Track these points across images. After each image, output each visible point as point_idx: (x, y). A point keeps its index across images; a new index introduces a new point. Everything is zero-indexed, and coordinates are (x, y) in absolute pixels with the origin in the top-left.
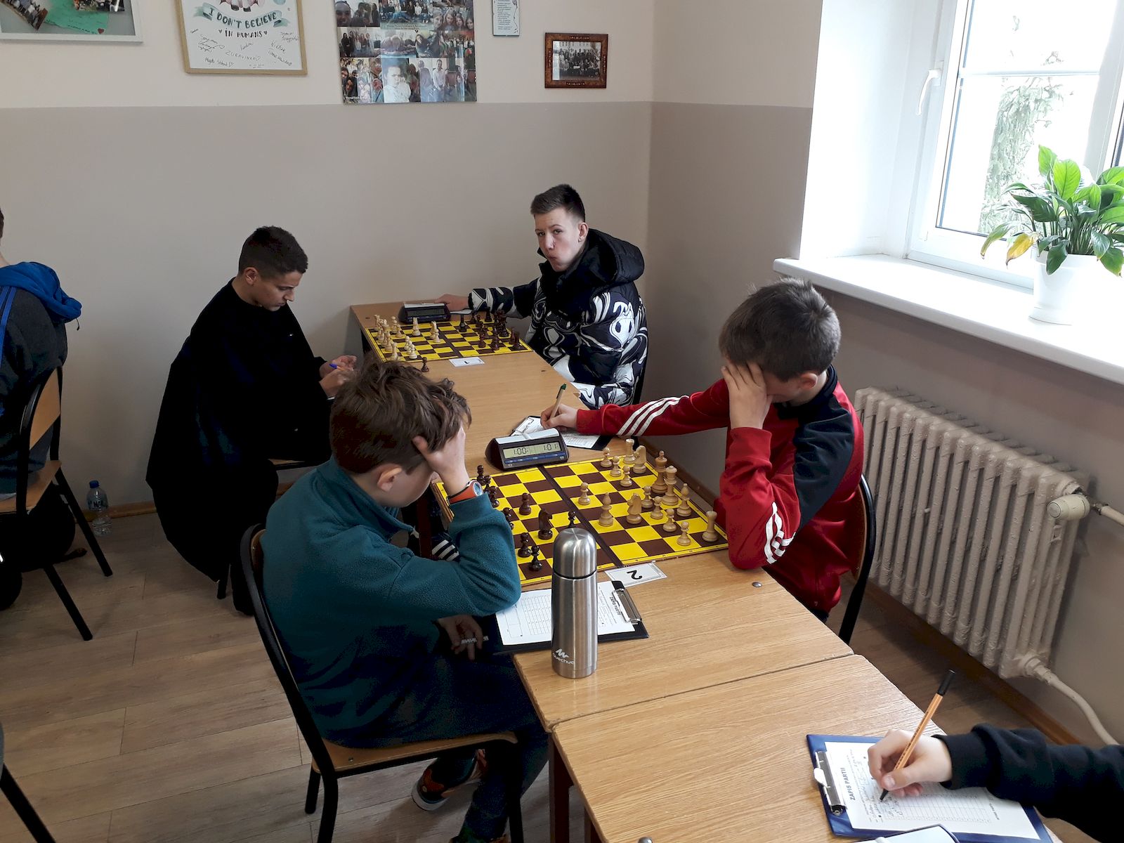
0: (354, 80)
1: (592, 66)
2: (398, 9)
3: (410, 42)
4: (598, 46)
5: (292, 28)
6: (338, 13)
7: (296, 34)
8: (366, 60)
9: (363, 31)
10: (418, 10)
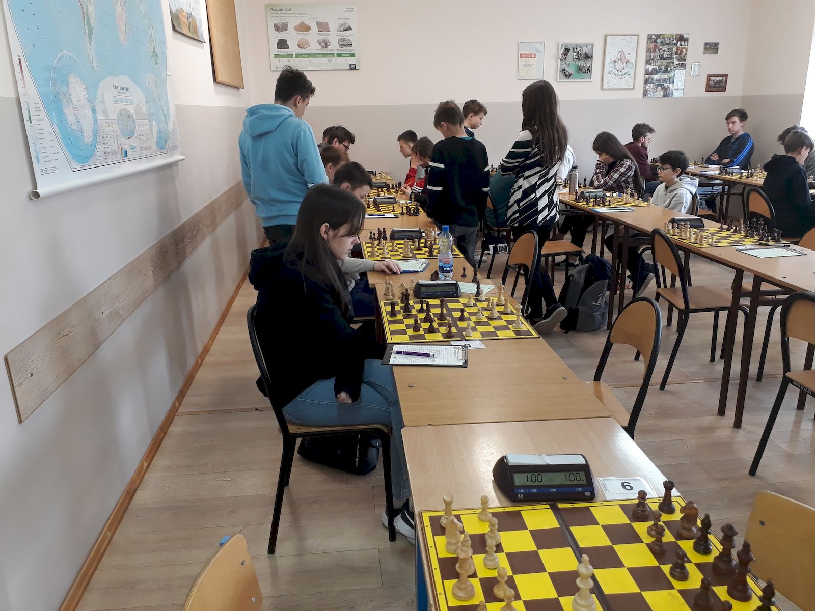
0: (647, 91)
1: (722, 85)
2: (663, 69)
3: (665, 79)
4: (724, 78)
5: (632, 76)
6: (646, 71)
7: (633, 78)
8: (651, 85)
9: (652, 76)
10: (669, 69)
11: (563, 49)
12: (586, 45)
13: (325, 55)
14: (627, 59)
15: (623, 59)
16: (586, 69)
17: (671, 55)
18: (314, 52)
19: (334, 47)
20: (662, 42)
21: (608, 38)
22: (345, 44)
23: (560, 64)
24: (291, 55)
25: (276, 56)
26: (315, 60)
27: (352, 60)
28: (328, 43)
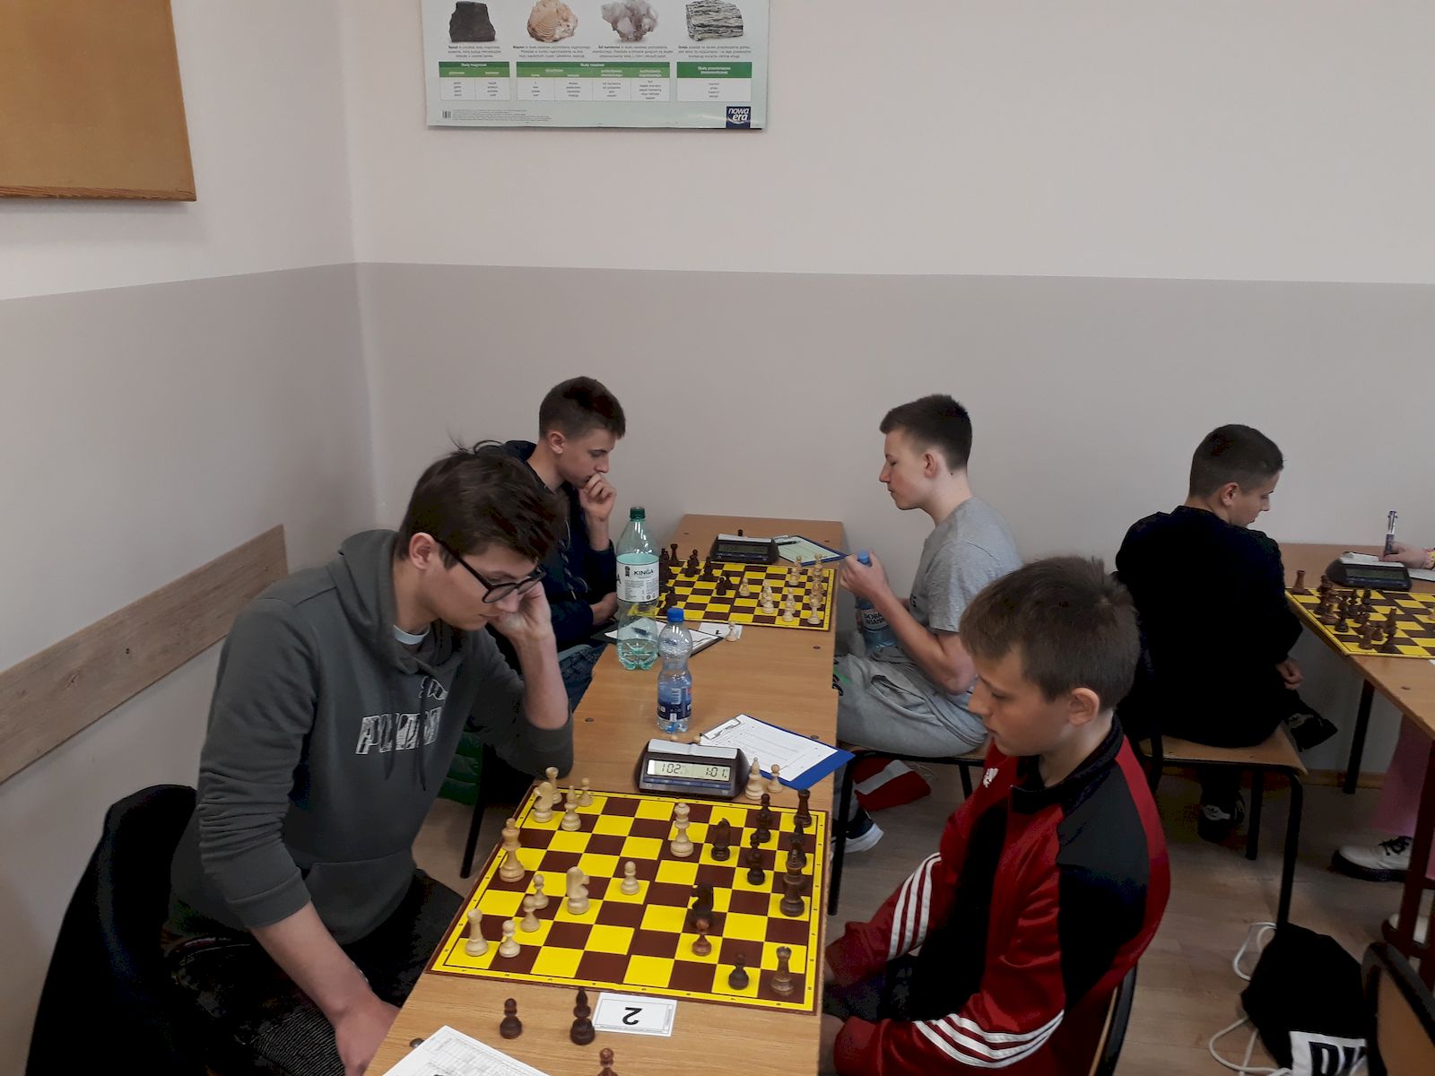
13: (631, 69)
18: (590, 57)
19: (670, 36)
22: (711, 23)
24: (501, 68)
25: (446, 68)
26: (590, 88)
27: (735, 91)
28: (646, 21)
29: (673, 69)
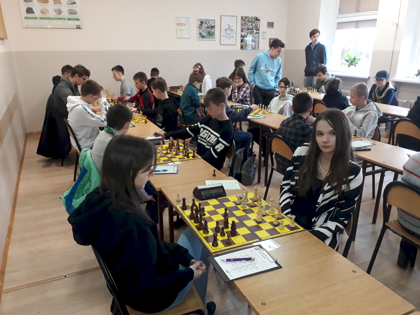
0: (242, 46)
5: (235, 38)
7: (235, 39)
8: (244, 43)
9: (244, 38)
11: (200, 22)
12: (212, 20)
13: (60, 19)
14: (232, 29)
15: (229, 28)
16: (212, 33)
17: (252, 27)
18: (52, 17)
19: (65, 14)
20: (248, 21)
21: (223, 17)
22: (72, 12)
23: (199, 30)
24: (36, 18)
25: (26, 18)
26: (53, 22)
27: (77, 23)
28: (61, 12)
29: (67, 19)
